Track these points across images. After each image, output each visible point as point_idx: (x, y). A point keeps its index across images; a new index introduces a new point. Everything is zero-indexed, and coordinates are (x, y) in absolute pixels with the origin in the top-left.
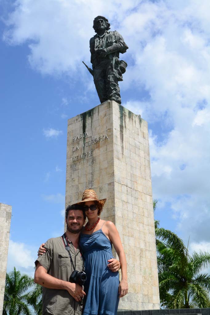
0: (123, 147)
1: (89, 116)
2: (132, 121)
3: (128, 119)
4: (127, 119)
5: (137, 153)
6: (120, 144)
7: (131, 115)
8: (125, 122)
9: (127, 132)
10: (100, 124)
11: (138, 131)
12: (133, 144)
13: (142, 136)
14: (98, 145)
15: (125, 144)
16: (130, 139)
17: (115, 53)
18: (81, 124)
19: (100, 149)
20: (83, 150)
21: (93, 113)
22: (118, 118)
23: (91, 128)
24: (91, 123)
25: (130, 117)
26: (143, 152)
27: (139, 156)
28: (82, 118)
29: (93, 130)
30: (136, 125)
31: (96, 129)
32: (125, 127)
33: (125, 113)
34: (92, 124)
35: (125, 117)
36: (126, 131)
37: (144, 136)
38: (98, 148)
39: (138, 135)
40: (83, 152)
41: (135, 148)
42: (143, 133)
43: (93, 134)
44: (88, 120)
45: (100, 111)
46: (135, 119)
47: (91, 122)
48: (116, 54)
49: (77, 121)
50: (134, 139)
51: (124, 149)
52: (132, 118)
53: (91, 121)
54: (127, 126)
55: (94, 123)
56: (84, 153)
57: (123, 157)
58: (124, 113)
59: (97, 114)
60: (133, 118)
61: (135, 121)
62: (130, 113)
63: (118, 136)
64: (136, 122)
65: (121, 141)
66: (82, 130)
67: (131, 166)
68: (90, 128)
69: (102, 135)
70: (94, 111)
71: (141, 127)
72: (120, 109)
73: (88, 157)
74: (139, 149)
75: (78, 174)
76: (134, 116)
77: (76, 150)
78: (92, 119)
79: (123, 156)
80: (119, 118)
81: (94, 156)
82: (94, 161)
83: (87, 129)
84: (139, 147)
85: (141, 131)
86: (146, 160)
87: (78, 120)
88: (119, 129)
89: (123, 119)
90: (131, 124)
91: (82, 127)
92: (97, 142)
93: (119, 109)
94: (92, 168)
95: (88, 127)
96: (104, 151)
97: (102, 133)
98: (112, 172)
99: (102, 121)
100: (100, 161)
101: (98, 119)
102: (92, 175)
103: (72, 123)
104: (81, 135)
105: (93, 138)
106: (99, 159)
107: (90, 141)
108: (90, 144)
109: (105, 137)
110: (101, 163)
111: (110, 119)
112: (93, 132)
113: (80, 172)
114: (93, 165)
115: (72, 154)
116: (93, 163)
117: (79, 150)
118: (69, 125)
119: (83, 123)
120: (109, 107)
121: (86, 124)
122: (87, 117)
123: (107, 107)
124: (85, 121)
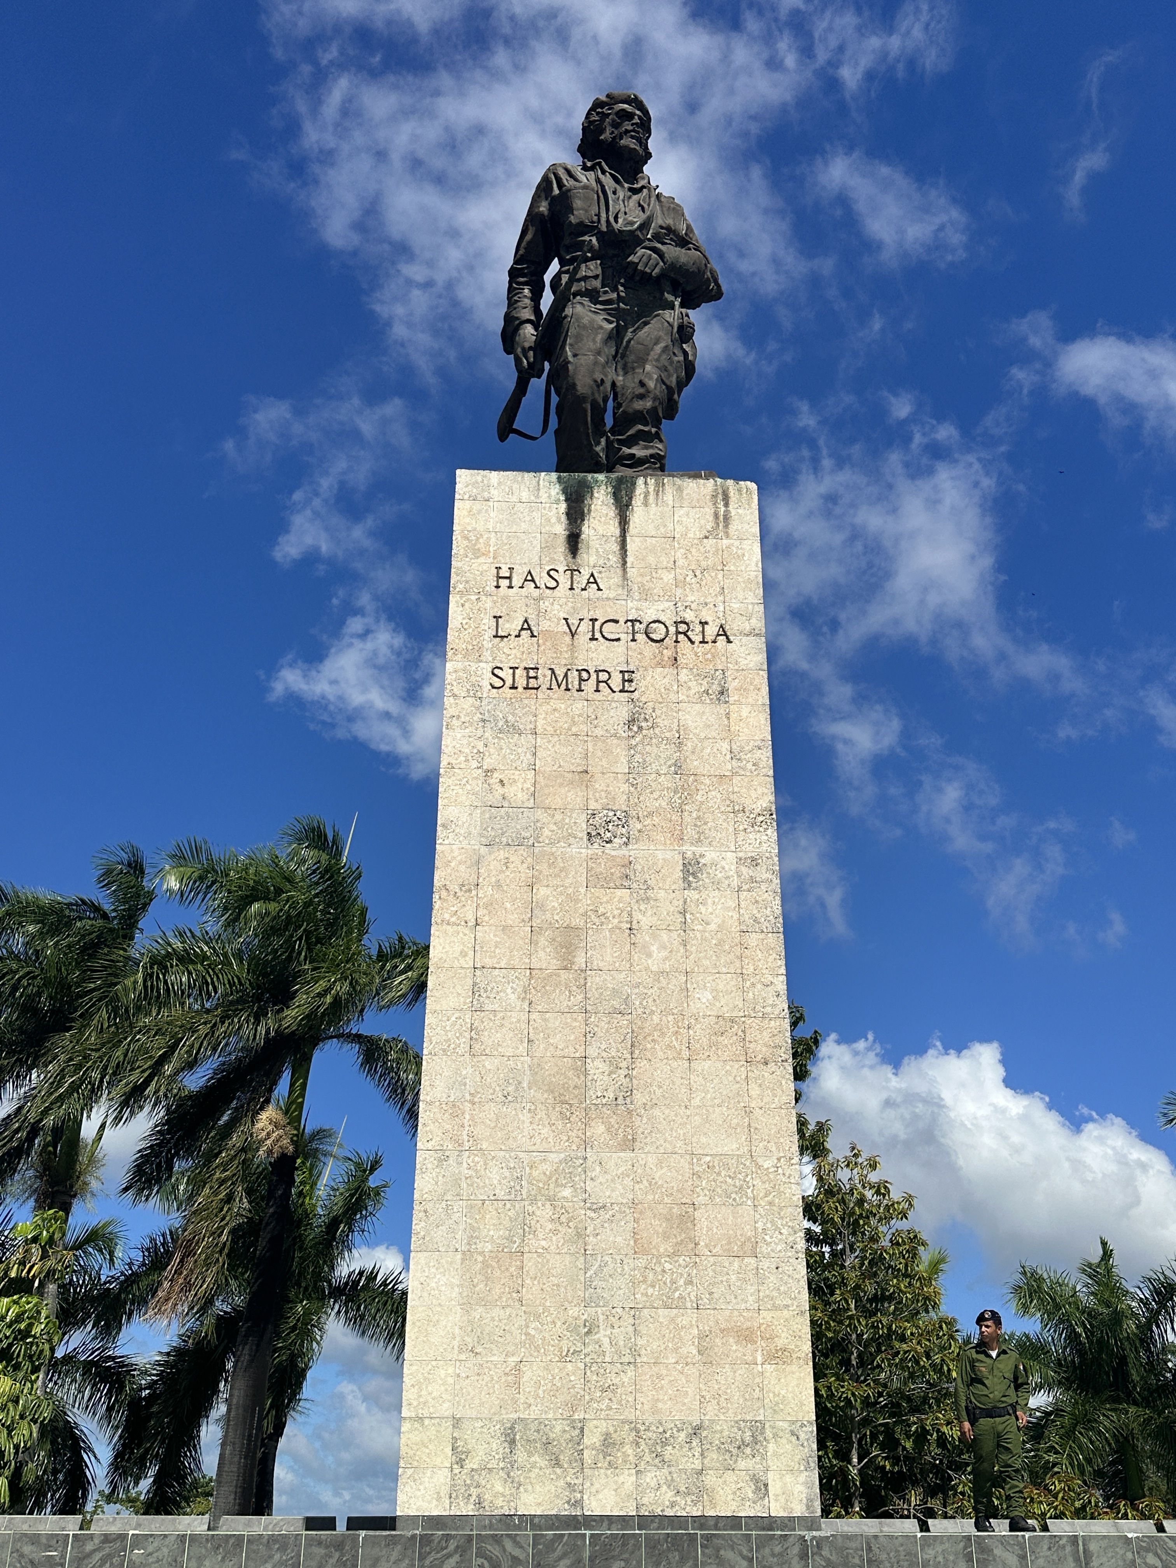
1: (605, 502)
10: (680, 563)
14: (667, 653)
18: (553, 520)
19: (684, 675)
20: (565, 648)
21: (630, 498)
23: (623, 560)
28: (561, 496)
29: (631, 572)
31: (651, 576)
34: (628, 547)
38: (668, 670)
40: (566, 655)
43: (636, 595)
44: (599, 519)
45: (676, 503)
47: (617, 533)
53: (623, 531)
55: (639, 547)
56: (573, 665)
59: (657, 509)
66: (561, 550)
68: (614, 558)
69: (689, 616)
70: (642, 492)
73: (597, 691)
75: (529, 756)
77: (518, 636)
78: (626, 520)
81: (644, 699)
82: (644, 725)
83: (592, 559)
91: (561, 539)
92: (662, 640)
94: (632, 752)
95: (600, 550)
96: (710, 692)
97: (693, 606)
98: (764, 805)
99: (693, 550)
100: (682, 733)
101: (669, 535)
102: (632, 789)
103: (486, 495)
104: (557, 571)
105: (634, 611)
106: (676, 721)
107: (616, 622)
108: (617, 636)
109: (711, 631)
110: (689, 744)
111: (745, 558)
112: (636, 586)
113: (549, 753)
114: (637, 739)
115: (487, 645)
116: (635, 729)
117: (541, 641)
118: (466, 496)
119: (563, 519)
120: (734, 505)
121: (586, 532)
122: (594, 501)
123: (723, 502)
124: (576, 516)
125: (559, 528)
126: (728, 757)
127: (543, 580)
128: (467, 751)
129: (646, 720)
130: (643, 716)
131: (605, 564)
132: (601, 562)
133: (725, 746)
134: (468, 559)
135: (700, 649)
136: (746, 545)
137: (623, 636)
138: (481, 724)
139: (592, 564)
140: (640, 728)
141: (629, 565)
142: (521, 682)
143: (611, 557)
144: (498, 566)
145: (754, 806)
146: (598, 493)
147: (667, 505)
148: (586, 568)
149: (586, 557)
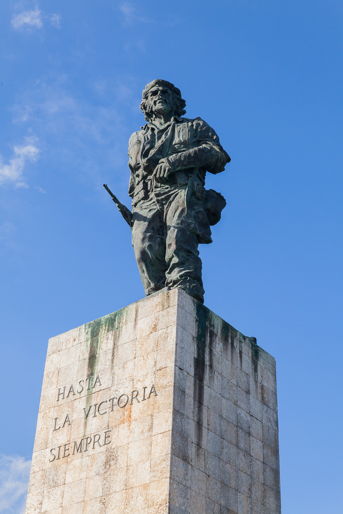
0: (199, 424)
1: (108, 331)
2: (232, 352)
3: (221, 344)
4: (218, 346)
5: (242, 445)
6: (191, 415)
7: (230, 334)
8: (211, 351)
9: (215, 381)
10: (139, 353)
11: (248, 383)
12: (233, 418)
13: (260, 396)
14: (126, 413)
15: (209, 415)
16: (224, 401)
17: (193, 168)
18: (85, 351)
19: (132, 426)
20: (82, 427)
21: (120, 323)
22: (191, 339)
23: (113, 362)
24: (114, 348)
25: (225, 339)
26: (260, 444)
27: (248, 453)
28: (89, 336)
29: (116, 368)
30: (243, 363)
31: (124, 368)
32: (211, 366)
33: (213, 326)
34: (115, 354)
35: (211, 337)
36: (211, 378)
37: (263, 398)
38: (126, 424)
39: (248, 392)
40: (82, 431)
41: (235, 429)
42: (262, 387)
43: (116, 382)
44: (105, 341)
45: (139, 318)
46: (241, 347)
47: (112, 347)
48: (196, 172)
49: (75, 343)
50: (236, 403)
51: (205, 431)
52: (232, 344)
53: (114, 345)
54: (215, 363)
55: (120, 351)
56: (84, 436)
57: (198, 455)
58: (210, 325)
59: (131, 325)
60: (235, 344)
61: (241, 353)
62: (226, 327)
63: (187, 391)
64: (244, 355)
65: (197, 405)
66: (86, 367)
67: (222, 482)
68: (109, 363)
69: (139, 387)
70: (125, 317)
71: (256, 370)
72: (197, 314)
73: (94, 448)
74: (249, 434)
75: (60, 499)
76: (238, 336)
77: (64, 426)
78: (116, 339)
79: (198, 450)
80: (194, 338)
81: (113, 447)
82: (112, 463)
83: (98, 367)
84: (249, 427)
85: (256, 382)
86: (268, 470)
87: (77, 341)
88: (192, 371)
89: (204, 343)
90: (230, 358)
91: (87, 361)
92: (125, 406)
93: (195, 315)
94: (105, 482)
95: (103, 361)
96: (144, 431)
97: (141, 380)
98: (163, 498)
99: (144, 343)
100: (129, 461)
101: (134, 339)
102: (103, 506)
103: (59, 348)
104: (83, 381)
105: (114, 392)
106: (126, 455)
107: (106, 402)
108: (105, 411)
109: (148, 391)
110: (132, 468)
111: (168, 338)
112: (116, 376)
113: (69, 494)
114: (108, 473)
115: (50, 437)
116: (108, 467)
117: (72, 426)
118: (51, 353)
119: (89, 349)
120: (166, 306)
121: (98, 353)
122: (103, 332)
123: (161, 307)
124: (95, 344)
125: (87, 356)
126: (149, 470)
127: (77, 388)
128: (35, 504)
129: (113, 459)
130: (112, 458)
131: (104, 368)
133: (148, 464)
134: (47, 389)
135: (141, 405)
136: (169, 331)
137: (107, 410)
138: (43, 485)
139: (98, 370)
140: (110, 465)
141: (115, 365)
142: (62, 454)
143: (107, 363)
144: (60, 388)
145: (158, 500)
146: (105, 326)
147: (135, 321)
148: (96, 374)
149: (96, 367)
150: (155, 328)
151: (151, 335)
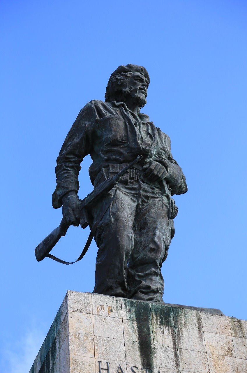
1: (162, 323)
10: (213, 371)
18: (131, 331)
21: (177, 322)
23: (177, 364)
24: (175, 349)
28: (133, 316)
34: (179, 357)
44: (159, 334)
45: (204, 329)
47: (171, 344)
49: (112, 315)
53: (175, 344)
55: (186, 356)
59: (193, 331)
66: (138, 353)
68: (171, 363)
70: (183, 319)
78: (176, 338)
83: (158, 361)
87: (115, 314)
91: (137, 346)
95: (162, 356)
99: (219, 363)
101: (203, 351)
103: (87, 309)
104: (137, 368)
118: (75, 309)
119: (137, 332)
120: (239, 334)
121: (152, 342)
122: (155, 321)
123: (233, 332)
124: (145, 330)
125: (135, 338)
131: (166, 366)
132: (164, 364)
134: (80, 354)
139: (158, 365)
141: (181, 368)
143: (169, 361)
144: (100, 360)
146: (156, 316)
147: (200, 330)
148: (155, 368)
149: (154, 360)
150: (230, 352)
151: (226, 357)
